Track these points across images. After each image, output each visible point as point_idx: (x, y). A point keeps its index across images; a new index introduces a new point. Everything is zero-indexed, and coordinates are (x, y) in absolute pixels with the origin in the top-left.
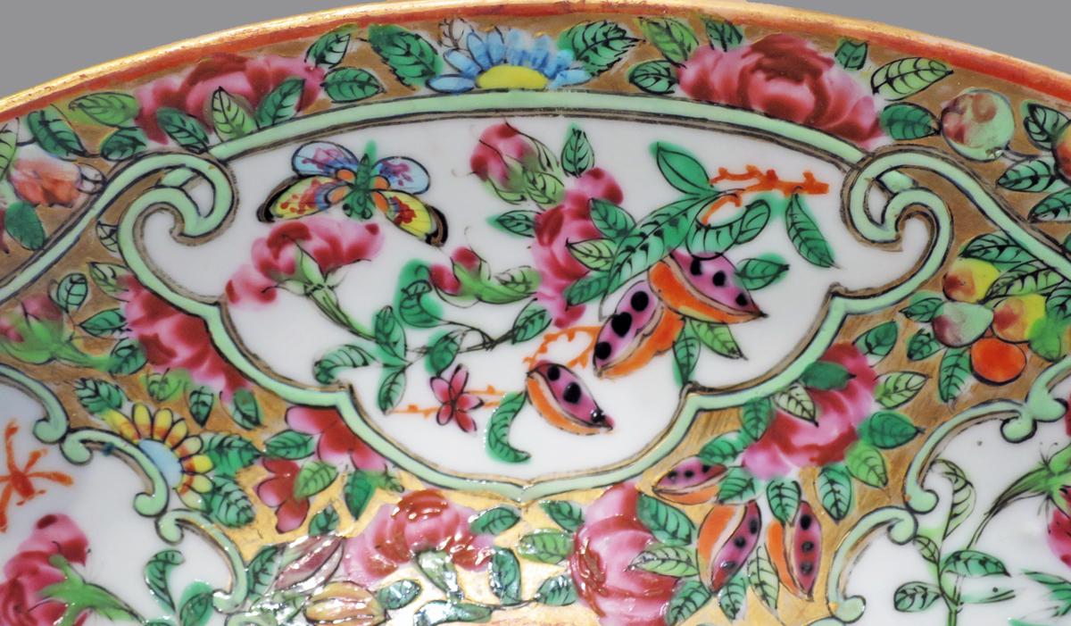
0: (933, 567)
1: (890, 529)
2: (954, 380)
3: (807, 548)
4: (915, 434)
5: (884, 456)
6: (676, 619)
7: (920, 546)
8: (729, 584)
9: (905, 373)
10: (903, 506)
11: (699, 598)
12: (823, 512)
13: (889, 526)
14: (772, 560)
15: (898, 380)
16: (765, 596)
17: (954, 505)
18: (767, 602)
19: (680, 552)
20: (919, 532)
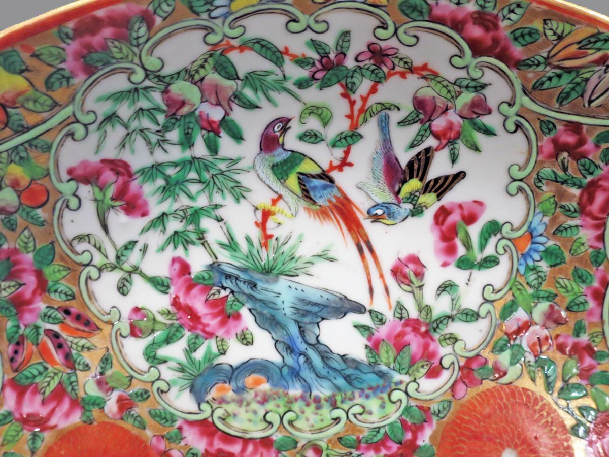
0: (117, 269)
1: (90, 278)
2: (35, 217)
3: (78, 318)
4: (53, 246)
5: (57, 263)
6: (76, 394)
7: (105, 270)
8: (75, 361)
9: (20, 235)
10: (83, 267)
11: (73, 379)
12: (67, 302)
13: (89, 278)
14: (75, 336)
15: (22, 240)
16: (89, 349)
17: (95, 246)
18: (92, 349)
19: (49, 375)
20: (99, 267)
